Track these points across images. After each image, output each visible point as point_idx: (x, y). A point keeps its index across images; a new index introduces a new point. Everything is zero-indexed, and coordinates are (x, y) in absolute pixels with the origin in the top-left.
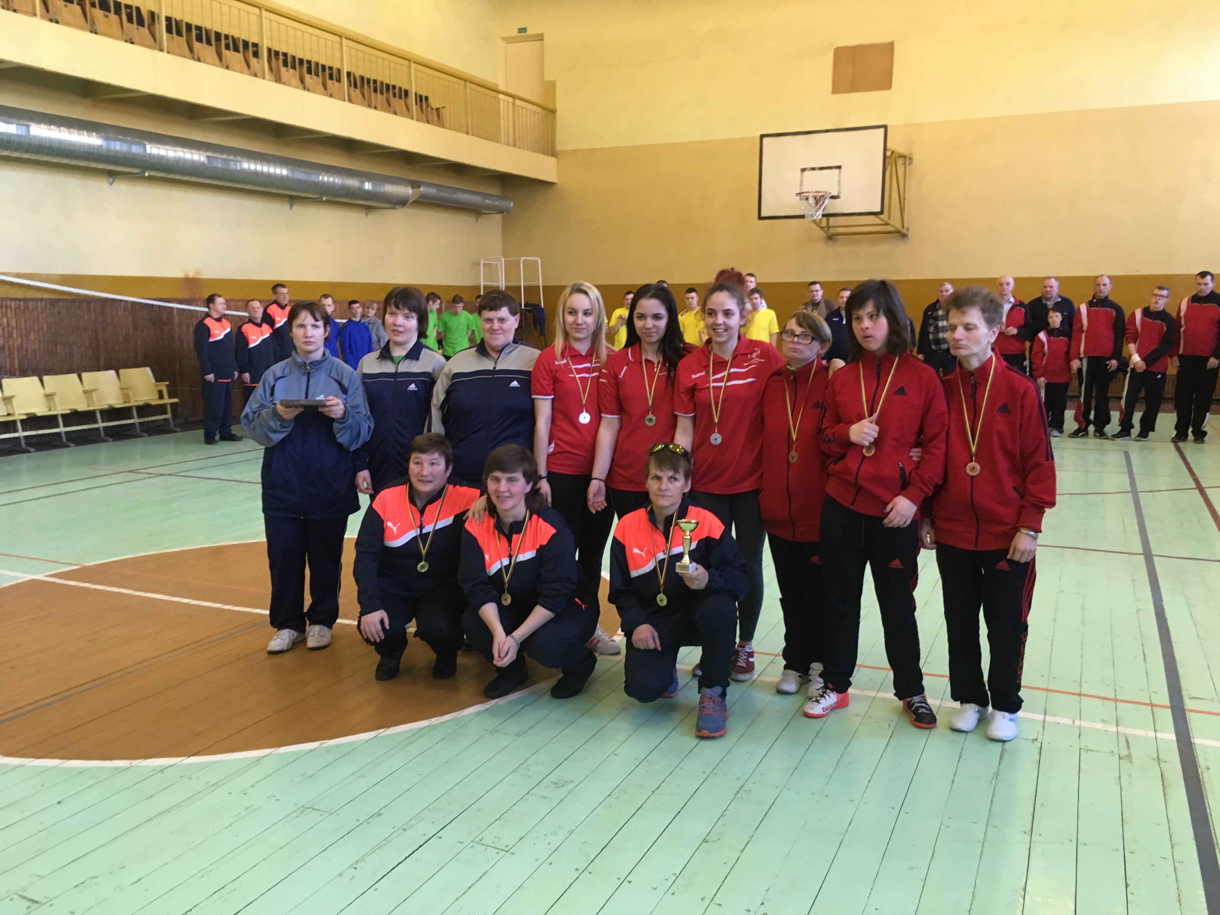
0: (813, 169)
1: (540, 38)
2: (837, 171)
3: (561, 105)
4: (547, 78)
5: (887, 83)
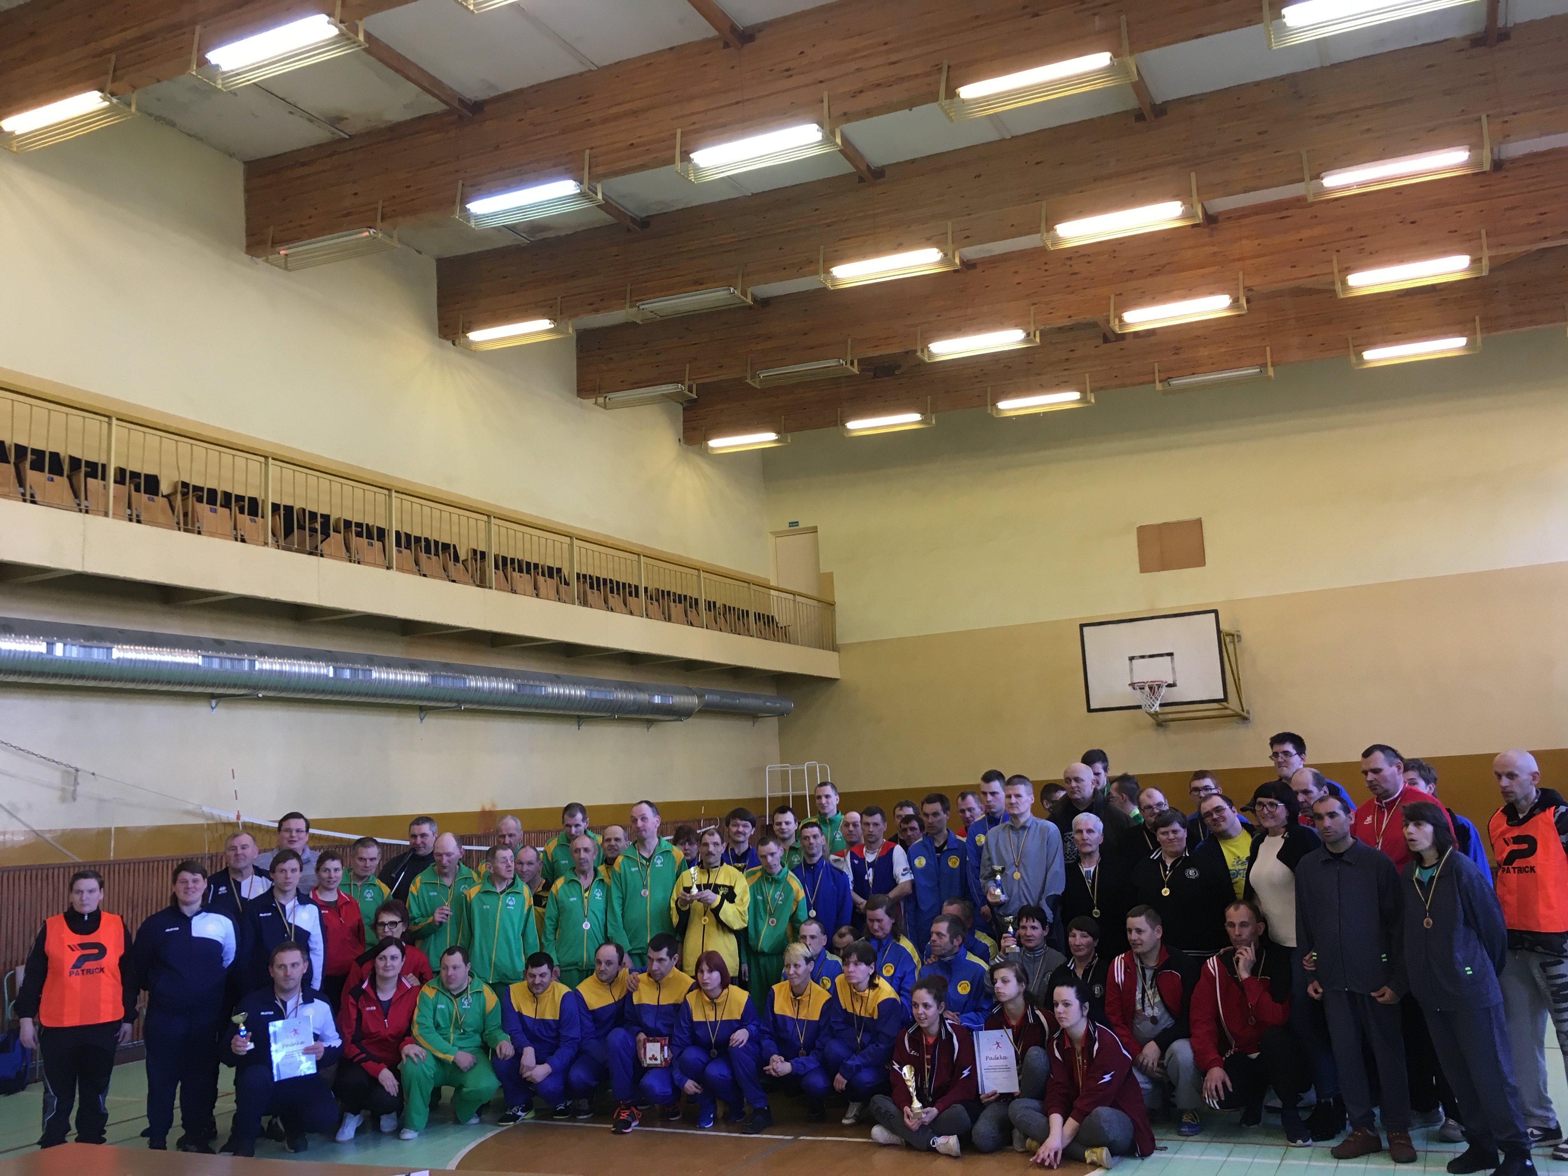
0: (1143, 657)
1: (814, 530)
2: (1169, 658)
3: (839, 598)
4: (824, 569)
5: (1199, 560)
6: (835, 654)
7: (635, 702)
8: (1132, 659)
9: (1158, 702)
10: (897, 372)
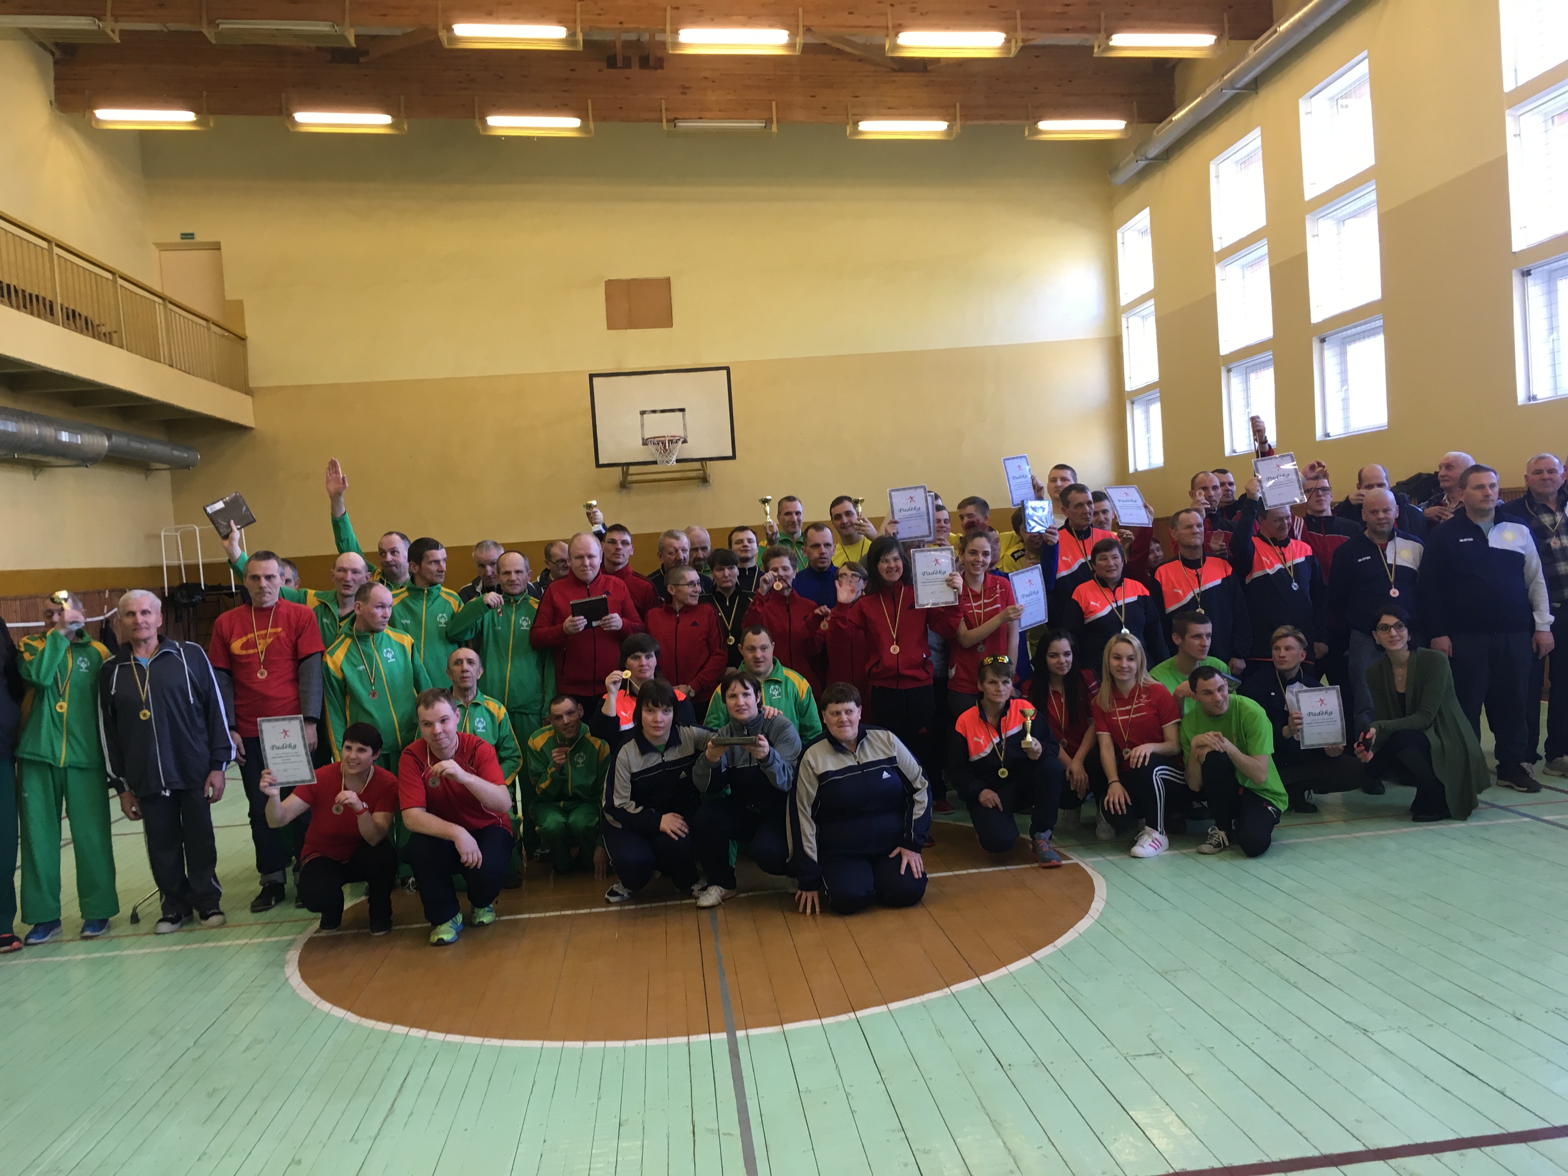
0: (654, 412)
1: (216, 247)
2: (681, 413)
3: (253, 331)
4: (230, 296)
5: (666, 321)
6: (248, 399)
7: (41, 439)
8: (643, 413)
9: (674, 459)
10: (362, 60)
